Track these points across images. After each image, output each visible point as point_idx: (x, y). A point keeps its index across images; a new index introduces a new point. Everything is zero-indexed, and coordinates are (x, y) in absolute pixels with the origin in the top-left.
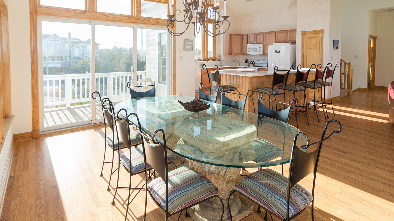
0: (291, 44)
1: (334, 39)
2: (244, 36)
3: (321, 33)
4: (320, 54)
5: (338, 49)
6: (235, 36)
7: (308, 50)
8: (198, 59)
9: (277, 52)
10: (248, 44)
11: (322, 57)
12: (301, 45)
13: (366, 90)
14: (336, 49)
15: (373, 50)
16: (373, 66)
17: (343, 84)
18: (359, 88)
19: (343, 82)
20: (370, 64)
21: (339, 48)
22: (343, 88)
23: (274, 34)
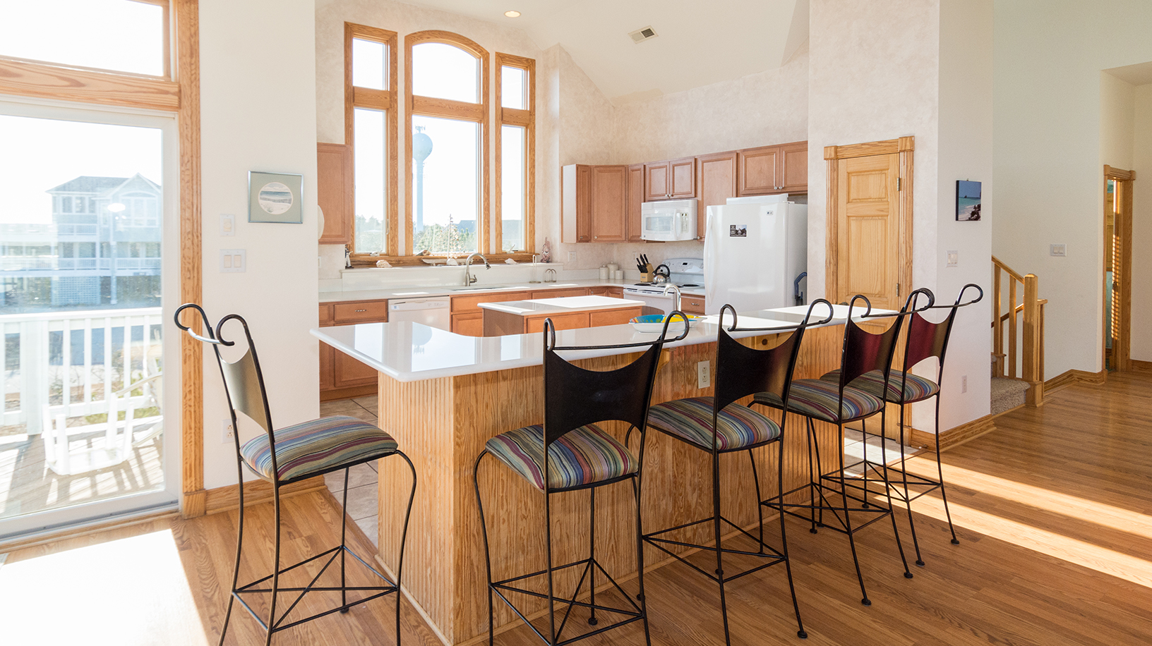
0: (789, 199)
1: (962, 178)
2: (633, 171)
3: (904, 151)
4: (902, 239)
5: (978, 218)
6: (599, 171)
7: (853, 224)
8: (458, 258)
9: (739, 232)
10: (645, 202)
11: (911, 254)
12: (827, 204)
13: (1096, 382)
14: (970, 219)
15: (1120, 226)
16: (1123, 287)
17: (1006, 359)
18: (1072, 370)
19: (1006, 351)
20: (1112, 277)
21: (982, 213)
22: (1006, 373)
23: (730, 165)
